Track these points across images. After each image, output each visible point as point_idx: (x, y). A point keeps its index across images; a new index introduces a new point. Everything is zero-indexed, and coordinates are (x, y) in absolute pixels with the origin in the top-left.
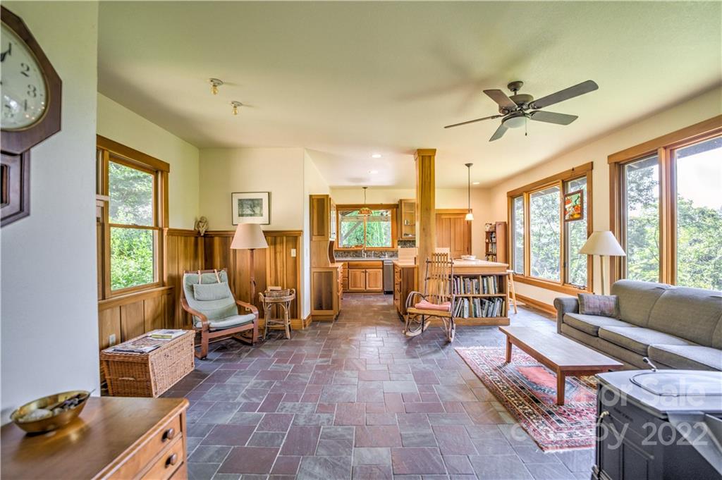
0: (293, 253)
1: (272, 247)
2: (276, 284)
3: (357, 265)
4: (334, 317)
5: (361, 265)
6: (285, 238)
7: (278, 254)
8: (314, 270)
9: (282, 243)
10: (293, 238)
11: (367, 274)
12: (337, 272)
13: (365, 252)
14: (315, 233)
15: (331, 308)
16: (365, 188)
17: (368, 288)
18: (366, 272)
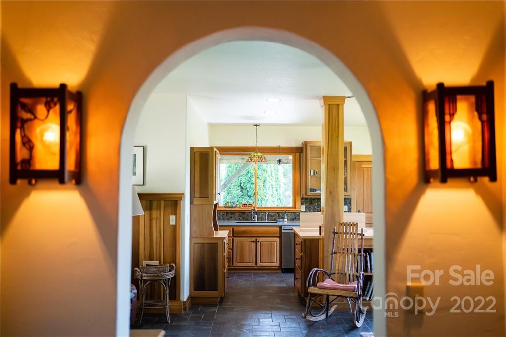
0: (172, 220)
1: (148, 212)
2: (151, 259)
3: (245, 232)
4: (219, 300)
5: (250, 232)
6: (162, 202)
7: (154, 222)
8: (194, 241)
9: (159, 207)
10: (172, 202)
11: (259, 244)
12: (224, 243)
13: (256, 213)
14: (197, 194)
15: (214, 288)
16: (257, 125)
17: (260, 264)
18: (257, 242)
